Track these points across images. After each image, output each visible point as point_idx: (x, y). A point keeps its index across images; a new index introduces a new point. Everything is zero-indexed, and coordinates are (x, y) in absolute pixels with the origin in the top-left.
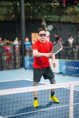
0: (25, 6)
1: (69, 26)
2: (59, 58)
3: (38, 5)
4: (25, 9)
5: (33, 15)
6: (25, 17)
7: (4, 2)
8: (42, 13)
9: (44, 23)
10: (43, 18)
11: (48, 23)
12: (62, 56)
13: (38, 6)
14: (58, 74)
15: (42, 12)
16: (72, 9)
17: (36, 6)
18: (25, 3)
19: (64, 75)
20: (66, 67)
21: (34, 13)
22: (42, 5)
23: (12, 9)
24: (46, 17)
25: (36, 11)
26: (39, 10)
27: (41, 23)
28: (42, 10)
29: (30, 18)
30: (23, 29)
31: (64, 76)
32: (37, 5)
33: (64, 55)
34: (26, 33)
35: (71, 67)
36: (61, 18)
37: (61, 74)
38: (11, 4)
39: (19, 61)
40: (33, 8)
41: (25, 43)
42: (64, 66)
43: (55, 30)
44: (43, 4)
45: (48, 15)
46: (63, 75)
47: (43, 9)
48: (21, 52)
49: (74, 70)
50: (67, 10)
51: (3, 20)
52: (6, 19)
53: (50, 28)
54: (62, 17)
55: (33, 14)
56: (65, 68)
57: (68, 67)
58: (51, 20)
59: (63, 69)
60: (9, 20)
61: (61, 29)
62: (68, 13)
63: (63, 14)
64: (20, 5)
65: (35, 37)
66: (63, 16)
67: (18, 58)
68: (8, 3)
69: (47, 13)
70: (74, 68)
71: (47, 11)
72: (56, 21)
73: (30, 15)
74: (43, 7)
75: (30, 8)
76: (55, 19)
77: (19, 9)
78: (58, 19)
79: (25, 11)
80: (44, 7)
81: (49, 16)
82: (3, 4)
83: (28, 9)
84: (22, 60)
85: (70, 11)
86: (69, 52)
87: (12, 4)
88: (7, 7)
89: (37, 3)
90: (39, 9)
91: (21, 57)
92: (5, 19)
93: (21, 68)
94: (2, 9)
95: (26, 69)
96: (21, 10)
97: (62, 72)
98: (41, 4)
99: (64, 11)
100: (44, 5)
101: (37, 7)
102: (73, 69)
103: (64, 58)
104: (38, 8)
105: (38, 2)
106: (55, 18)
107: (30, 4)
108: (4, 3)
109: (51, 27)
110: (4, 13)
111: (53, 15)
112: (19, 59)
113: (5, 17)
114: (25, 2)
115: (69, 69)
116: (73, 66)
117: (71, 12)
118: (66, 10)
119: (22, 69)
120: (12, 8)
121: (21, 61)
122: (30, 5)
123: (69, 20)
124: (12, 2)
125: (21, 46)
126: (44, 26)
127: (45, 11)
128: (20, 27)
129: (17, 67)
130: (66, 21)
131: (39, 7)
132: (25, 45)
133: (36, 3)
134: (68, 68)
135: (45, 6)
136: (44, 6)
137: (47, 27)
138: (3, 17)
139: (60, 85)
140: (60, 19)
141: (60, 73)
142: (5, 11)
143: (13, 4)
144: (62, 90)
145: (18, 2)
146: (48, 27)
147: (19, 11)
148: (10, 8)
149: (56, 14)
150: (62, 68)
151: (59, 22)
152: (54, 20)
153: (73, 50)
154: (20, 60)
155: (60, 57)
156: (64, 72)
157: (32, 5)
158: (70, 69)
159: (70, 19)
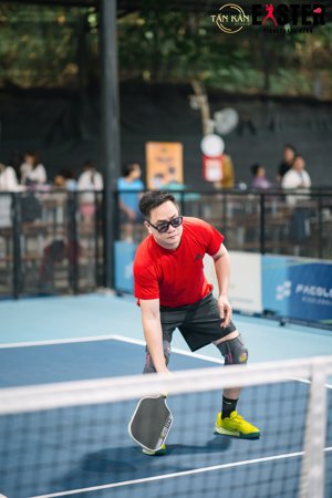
0: (119, 28)
1: (306, 114)
2: (263, 251)
3: (177, 24)
4: (121, 39)
5: (155, 68)
6: (120, 75)
7: (35, 7)
8: (193, 59)
9: (200, 102)
10: (197, 79)
11: (218, 100)
12: (276, 243)
13: (178, 29)
14: (256, 315)
15: (192, 53)
16: (318, 44)
17: (166, 28)
18: (119, 16)
19: (284, 320)
20: (293, 288)
21: (157, 56)
22: (192, 21)
23: (66, 38)
24: (207, 74)
25: (167, 48)
26: (179, 45)
27: (189, 101)
28: (191, 43)
29: (141, 77)
30: (112, 123)
31: (282, 324)
32: (172, 23)
33: (282, 238)
34: (123, 143)
35: (313, 288)
36: (272, 79)
37: (269, 316)
38: (62, 19)
39: (93, 261)
40: (155, 36)
41: (116, 186)
42: (282, 284)
43: (246, 131)
44: (197, 21)
45: (216, 64)
46: (277, 323)
47: (199, 41)
48: (101, 223)
49: (324, 302)
50: (299, 46)
51: (26, 84)
52: (41, 83)
53: (224, 120)
54: (278, 75)
55: (155, 60)
56: (288, 293)
57: (299, 288)
58: (229, 88)
59: (279, 297)
60: (51, 85)
61: (272, 127)
62: (304, 61)
63: (282, 62)
64: (100, 24)
65: (160, 160)
66: (282, 72)
67: (89, 249)
68: (49, 15)
69: (215, 56)
70: (326, 295)
71: (214, 47)
72: (253, 91)
73: (143, 67)
74: (197, 32)
75: (143, 38)
76: (248, 87)
77: (96, 41)
78: (261, 82)
79: (120, 49)
80: (202, 32)
81: (224, 72)
82: (27, 19)
83: (135, 39)
84: (105, 256)
85: (309, 50)
86: (303, 226)
87: (66, 16)
88: (46, 29)
89: (173, 14)
90: (181, 39)
91: (101, 243)
92: (35, 79)
93: (101, 290)
94: (25, 38)
95: (119, 294)
96: (102, 45)
97: (272, 307)
98: (187, 18)
99: (287, 50)
100: (203, 23)
101: (172, 31)
102: (322, 297)
103: (283, 252)
104: (174, 37)
105: (175, 10)
106: (248, 79)
107: (141, 17)
108: (33, 14)
109: (228, 119)
110: (32, 55)
111: (240, 68)
112: (92, 253)
113: (35, 73)
114: (122, 11)
115: (304, 299)
116: (322, 286)
117: (315, 54)
118: (294, 47)
119: (103, 295)
120: (67, 34)
121: (101, 260)
122: (141, 22)
123: (306, 89)
124: (67, 11)
125: (100, 197)
126: (199, 112)
127: (205, 51)
128: (98, 117)
129: (82, 283)
130: (293, 92)
131: (182, 32)
132: (117, 194)
133: (169, 17)
134: (301, 293)
135: (205, 28)
136: (199, 27)
137: (212, 117)
138: (28, 73)
139: (267, 371)
140: (267, 85)
141: (267, 314)
142: (35, 48)
143: (70, 19)
144: (275, 393)
145: (92, 9)
146: (219, 116)
147: (96, 49)
148: (58, 36)
149: (251, 61)
150: (275, 293)
151: (263, 98)
152: (243, 90)
153: (321, 216)
154: (97, 256)
155: (267, 245)
156: (283, 311)
157: (150, 22)
158: (307, 295)
159: (311, 87)
